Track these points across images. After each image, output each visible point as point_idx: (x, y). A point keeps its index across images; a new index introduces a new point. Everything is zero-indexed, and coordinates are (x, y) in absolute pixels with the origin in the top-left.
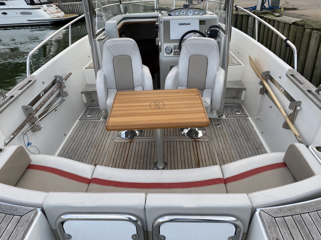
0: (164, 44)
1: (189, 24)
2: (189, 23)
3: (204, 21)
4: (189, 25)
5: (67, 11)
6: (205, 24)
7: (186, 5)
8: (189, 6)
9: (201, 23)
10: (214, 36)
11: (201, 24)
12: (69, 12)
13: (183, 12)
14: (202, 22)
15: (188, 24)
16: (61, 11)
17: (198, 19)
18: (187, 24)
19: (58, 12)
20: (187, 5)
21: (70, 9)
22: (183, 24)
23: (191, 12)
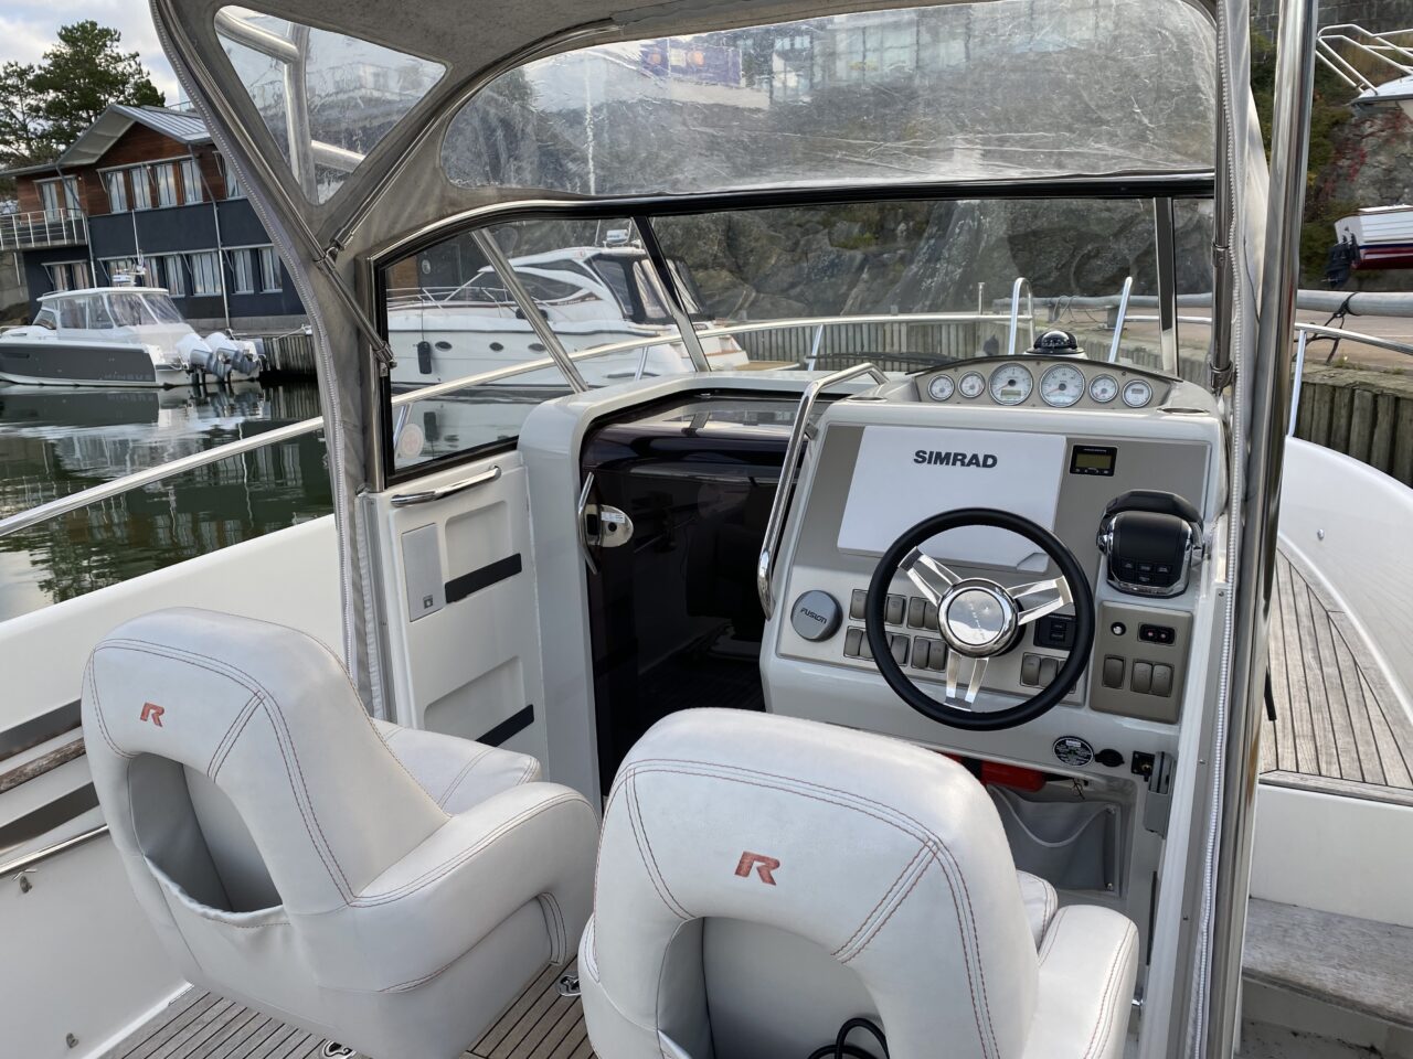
0: (798, 572)
1: (989, 462)
2: (986, 457)
3: (1111, 452)
4: (985, 465)
5: (761, 352)
6: (1111, 473)
7: (1049, 339)
8: (1075, 347)
9: (1082, 460)
10: (1154, 568)
11: (1082, 472)
12: (767, 354)
13: (1012, 383)
14: (1089, 458)
15: (978, 464)
16: (739, 348)
17: (1064, 438)
18: (974, 460)
19: (724, 352)
20: (1055, 339)
21: (774, 344)
22: (941, 458)
23: (1062, 387)
